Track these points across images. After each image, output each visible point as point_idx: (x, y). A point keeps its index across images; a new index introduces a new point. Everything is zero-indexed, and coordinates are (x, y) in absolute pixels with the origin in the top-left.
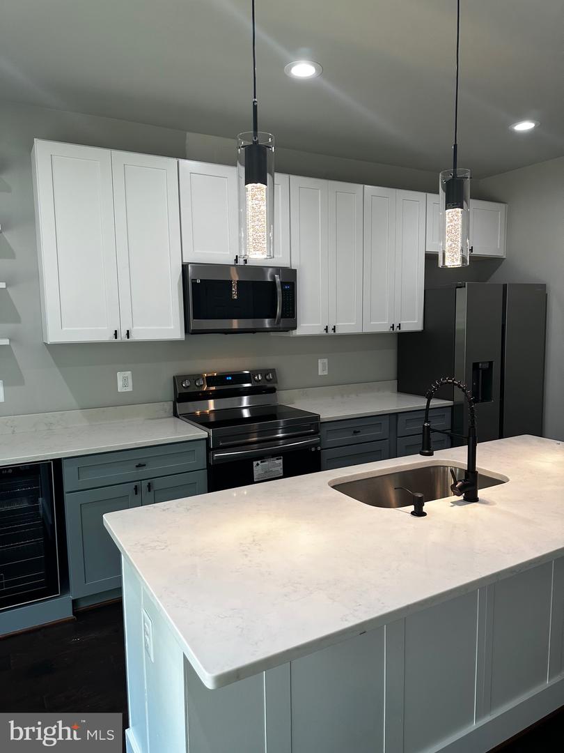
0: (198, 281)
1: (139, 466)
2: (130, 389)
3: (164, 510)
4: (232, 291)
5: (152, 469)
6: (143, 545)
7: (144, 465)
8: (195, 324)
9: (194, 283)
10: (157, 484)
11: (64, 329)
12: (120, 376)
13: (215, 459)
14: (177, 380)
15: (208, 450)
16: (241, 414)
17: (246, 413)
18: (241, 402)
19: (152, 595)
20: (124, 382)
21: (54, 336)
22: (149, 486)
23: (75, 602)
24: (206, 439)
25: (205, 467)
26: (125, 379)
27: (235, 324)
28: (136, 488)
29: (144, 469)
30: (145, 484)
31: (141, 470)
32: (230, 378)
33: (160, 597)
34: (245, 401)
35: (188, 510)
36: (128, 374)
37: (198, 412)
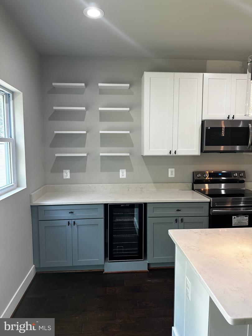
0: (209, 128)
1: (178, 210)
2: (173, 176)
3: (195, 233)
4: (222, 132)
5: (183, 213)
6: (188, 247)
7: (180, 210)
8: (206, 148)
9: (207, 129)
10: (186, 219)
11: (150, 150)
12: (170, 170)
13: (213, 212)
14: (194, 174)
15: (210, 207)
16: (221, 192)
17: (223, 192)
18: (221, 186)
19: (196, 271)
20: (171, 173)
21: (146, 153)
22: (182, 220)
23: (149, 264)
24: (209, 202)
25: (208, 216)
26: (172, 172)
27: (222, 148)
28: (176, 220)
29: (180, 212)
30: (180, 219)
31: (178, 212)
32: (221, 174)
33: (200, 273)
34: (223, 186)
35: (207, 235)
36: (173, 170)
37: (202, 189)
